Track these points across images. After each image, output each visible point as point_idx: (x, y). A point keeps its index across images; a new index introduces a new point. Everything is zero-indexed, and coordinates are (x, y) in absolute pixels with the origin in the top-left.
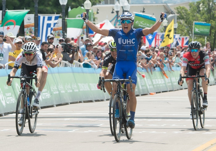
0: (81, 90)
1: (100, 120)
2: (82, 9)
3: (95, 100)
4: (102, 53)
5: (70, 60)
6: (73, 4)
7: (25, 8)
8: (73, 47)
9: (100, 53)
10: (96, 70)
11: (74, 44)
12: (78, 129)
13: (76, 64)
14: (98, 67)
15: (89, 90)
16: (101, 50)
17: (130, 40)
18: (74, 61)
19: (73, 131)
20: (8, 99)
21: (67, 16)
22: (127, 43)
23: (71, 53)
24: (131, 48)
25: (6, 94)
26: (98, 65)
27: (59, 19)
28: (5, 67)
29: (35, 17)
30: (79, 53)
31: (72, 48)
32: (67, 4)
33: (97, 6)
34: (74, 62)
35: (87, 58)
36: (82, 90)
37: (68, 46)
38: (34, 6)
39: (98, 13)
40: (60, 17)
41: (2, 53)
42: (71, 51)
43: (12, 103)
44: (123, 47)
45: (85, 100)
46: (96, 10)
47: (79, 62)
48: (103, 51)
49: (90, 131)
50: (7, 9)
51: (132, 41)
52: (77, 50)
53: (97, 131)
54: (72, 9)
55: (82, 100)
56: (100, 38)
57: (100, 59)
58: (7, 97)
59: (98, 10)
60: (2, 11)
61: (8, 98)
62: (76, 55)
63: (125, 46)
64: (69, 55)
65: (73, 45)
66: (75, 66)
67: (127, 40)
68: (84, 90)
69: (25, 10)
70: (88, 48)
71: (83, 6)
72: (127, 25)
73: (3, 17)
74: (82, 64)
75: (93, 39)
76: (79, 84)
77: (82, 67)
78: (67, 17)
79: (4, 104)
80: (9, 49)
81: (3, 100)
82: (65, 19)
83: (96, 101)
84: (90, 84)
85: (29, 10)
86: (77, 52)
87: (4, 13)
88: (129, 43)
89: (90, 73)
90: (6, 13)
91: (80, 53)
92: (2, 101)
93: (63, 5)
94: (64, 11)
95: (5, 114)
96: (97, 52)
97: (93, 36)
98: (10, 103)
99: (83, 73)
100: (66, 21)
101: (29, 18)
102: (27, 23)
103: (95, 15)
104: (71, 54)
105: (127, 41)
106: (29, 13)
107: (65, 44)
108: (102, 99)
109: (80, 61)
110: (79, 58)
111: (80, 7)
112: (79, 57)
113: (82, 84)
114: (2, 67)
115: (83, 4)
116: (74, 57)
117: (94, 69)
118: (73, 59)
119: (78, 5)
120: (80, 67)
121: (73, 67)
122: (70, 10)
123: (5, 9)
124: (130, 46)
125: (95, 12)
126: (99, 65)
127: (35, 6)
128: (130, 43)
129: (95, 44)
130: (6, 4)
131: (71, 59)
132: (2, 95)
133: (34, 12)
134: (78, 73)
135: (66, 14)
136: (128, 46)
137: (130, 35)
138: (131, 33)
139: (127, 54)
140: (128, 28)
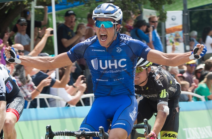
22: (110, 67)
24: (119, 75)
44: (103, 74)
63: (106, 72)
72: (106, 31)
105: (109, 64)
124: (117, 71)
136: (112, 73)
137: (117, 51)
138: (117, 48)
139: (112, 85)
140: (108, 36)
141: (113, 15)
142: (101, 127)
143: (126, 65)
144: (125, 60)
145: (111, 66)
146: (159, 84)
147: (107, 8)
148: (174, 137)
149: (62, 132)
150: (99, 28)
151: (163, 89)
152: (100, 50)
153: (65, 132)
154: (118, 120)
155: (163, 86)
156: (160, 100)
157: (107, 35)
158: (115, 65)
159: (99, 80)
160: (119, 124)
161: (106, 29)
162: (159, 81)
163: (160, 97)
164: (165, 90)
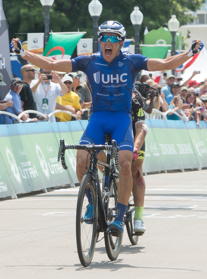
0: (163, 154)
1: (193, 199)
2: (165, 31)
3: (185, 169)
4: (195, 98)
5: (147, 109)
6: (151, 23)
7: (78, 30)
8: (152, 88)
9: (192, 98)
10: (186, 124)
11: (153, 85)
12: (159, 213)
13: (156, 114)
14: (189, 118)
15: (176, 153)
16: (194, 93)
17: (117, 75)
18: (153, 109)
19: (152, 215)
20: (53, 167)
21: (142, 41)
22: (112, 82)
23: (149, 97)
24: (119, 90)
25: (50, 159)
26: (189, 116)
27: (130, 46)
28: (48, 118)
29: (94, 43)
30: (160, 98)
31: (150, 91)
32: (142, 24)
33: (188, 26)
34: (153, 112)
35: (174, 105)
36: (166, 154)
37: (143, 88)
38: (92, 27)
39: (189, 37)
40: (131, 43)
41: (47, 97)
42: (149, 94)
43: (59, 172)
44: (104, 88)
45: (170, 169)
46: (187, 33)
47: (160, 112)
48: (197, 95)
49: (178, 216)
50: (51, 31)
51: (120, 78)
52: (157, 93)
53: (188, 216)
54: (149, 30)
55: (166, 169)
56: (191, 75)
57: (193, 107)
58: (51, 164)
59: (189, 32)
60: (45, 34)
61: (54, 165)
62: (156, 101)
63: (107, 86)
64: (145, 100)
65: (151, 86)
66: (154, 117)
67: (112, 76)
68: (169, 154)
69: (79, 32)
70: (174, 89)
71: (167, 27)
72: (112, 45)
73: (46, 43)
74: (165, 114)
75: (182, 76)
76: (160, 145)
77: (165, 119)
78: (142, 43)
79: (47, 174)
80: (57, 92)
81: (45, 168)
82: (139, 46)
83: (187, 170)
84: (178, 145)
85: (85, 32)
86: (157, 96)
87: (46, 37)
88: (115, 81)
89: (178, 128)
90: (50, 37)
91: (162, 97)
92: (44, 170)
93: (137, 26)
94: (138, 34)
95: (49, 190)
96: (186, 95)
97: (182, 72)
98: (57, 173)
99: (167, 127)
100: (140, 49)
101: (85, 45)
102: (82, 52)
103: (184, 40)
104: (148, 100)
105: (111, 78)
106: (84, 37)
107: (139, 85)
108: (195, 167)
109: (161, 109)
110: (160, 106)
111: (162, 28)
112: (161, 103)
113: (166, 145)
114: (44, 118)
115: (166, 24)
116: (154, 104)
117: (184, 122)
118: (151, 106)
119: (159, 25)
120: (162, 118)
121: (151, 119)
122: (146, 32)
123: (48, 31)
124: (118, 86)
125: (185, 36)
126: (191, 116)
127: (94, 27)
128: (118, 82)
129: (184, 84)
130: (49, 23)
131: (148, 107)
132: (44, 161)
133: (93, 35)
134: (160, 127)
135: (141, 38)
136: (113, 88)
137: (119, 66)
138: (119, 63)
139: (113, 100)
140: (113, 51)
141: (119, 30)
142: (114, 140)
143: (126, 80)
144: (126, 74)
145: (113, 80)
146: (136, 103)
147: (113, 24)
148: (143, 156)
149: (72, 146)
150: (105, 43)
151: (140, 107)
152: (103, 65)
153: (75, 145)
154: (123, 141)
155: (140, 105)
156: (138, 119)
157: (112, 49)
158: (117, 79)
159: (100, 94)
160: (126, 145)
161: (111, 44)
162: (136, 99)
163: (138, 116)
164: (142, 108)
